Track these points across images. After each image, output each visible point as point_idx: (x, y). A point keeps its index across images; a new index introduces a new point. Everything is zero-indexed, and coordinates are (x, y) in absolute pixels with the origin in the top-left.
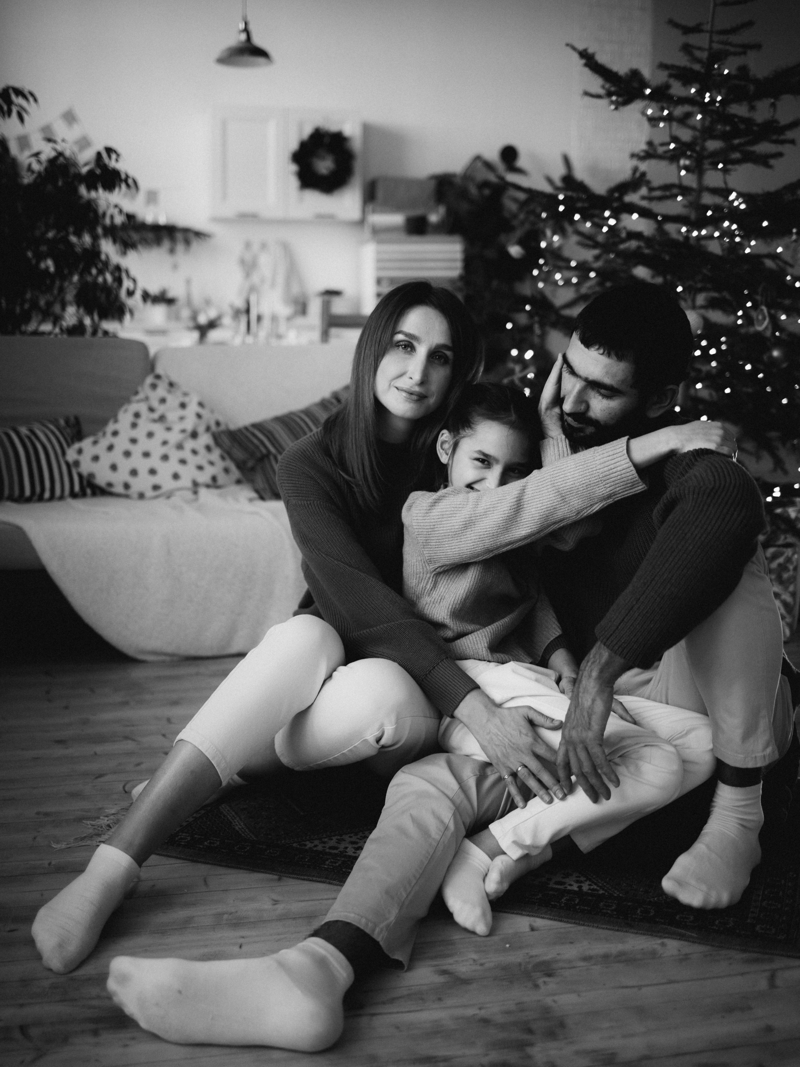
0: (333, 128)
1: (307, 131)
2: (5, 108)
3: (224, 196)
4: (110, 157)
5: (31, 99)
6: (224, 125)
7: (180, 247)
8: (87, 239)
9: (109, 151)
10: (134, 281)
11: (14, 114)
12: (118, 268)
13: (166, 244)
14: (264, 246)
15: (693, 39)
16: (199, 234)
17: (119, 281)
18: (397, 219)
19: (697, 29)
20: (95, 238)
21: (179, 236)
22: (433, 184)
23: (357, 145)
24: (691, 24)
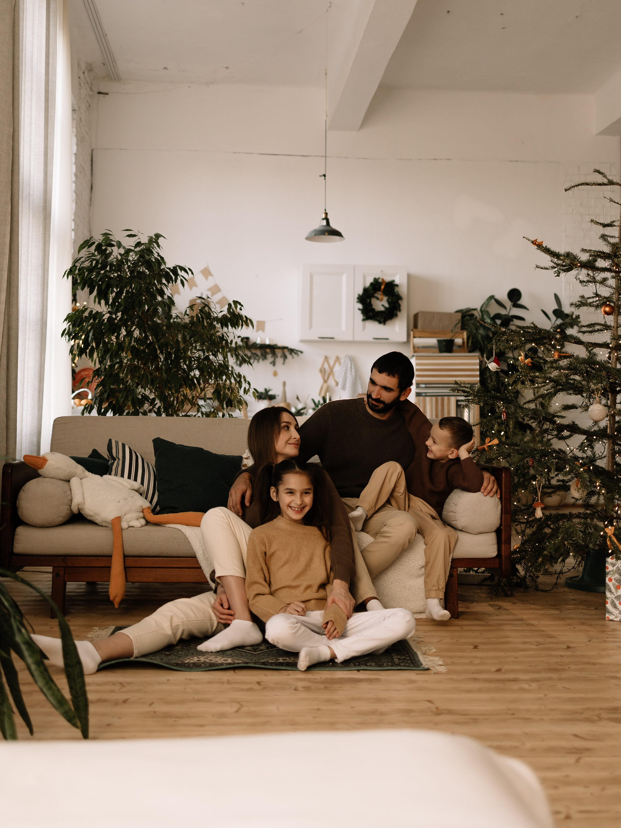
0: (388, 279)
1: (369, 281)
2: (174, 277)
3: (311, 326)
4: (236, 307)
5: (190, 272)
6: (311, 277)
7: (279, 360)
8: (220, 357)
9: (236, 302)
10: (249, 384)
11: (179, 281)
12: (239, 376)
13: (270, 358)
14: (338, 359)
15: (608, 231)
16: (292, 351)
17: (240, 383)
18: (433, 341)
19: (610, 225)
20: (225, 357)
21: (279, 352)
22: (459, 316)
23: (403, 290)
24: (607, 222)
